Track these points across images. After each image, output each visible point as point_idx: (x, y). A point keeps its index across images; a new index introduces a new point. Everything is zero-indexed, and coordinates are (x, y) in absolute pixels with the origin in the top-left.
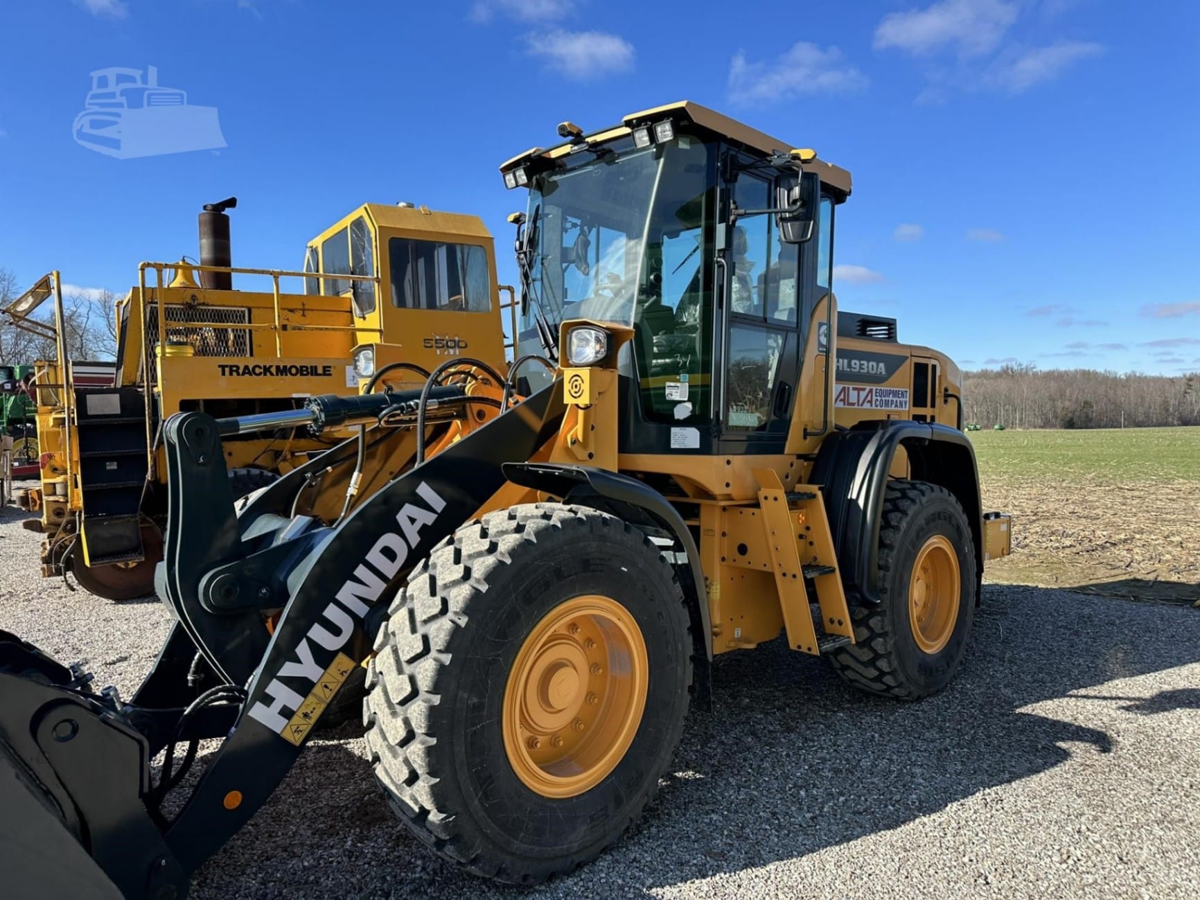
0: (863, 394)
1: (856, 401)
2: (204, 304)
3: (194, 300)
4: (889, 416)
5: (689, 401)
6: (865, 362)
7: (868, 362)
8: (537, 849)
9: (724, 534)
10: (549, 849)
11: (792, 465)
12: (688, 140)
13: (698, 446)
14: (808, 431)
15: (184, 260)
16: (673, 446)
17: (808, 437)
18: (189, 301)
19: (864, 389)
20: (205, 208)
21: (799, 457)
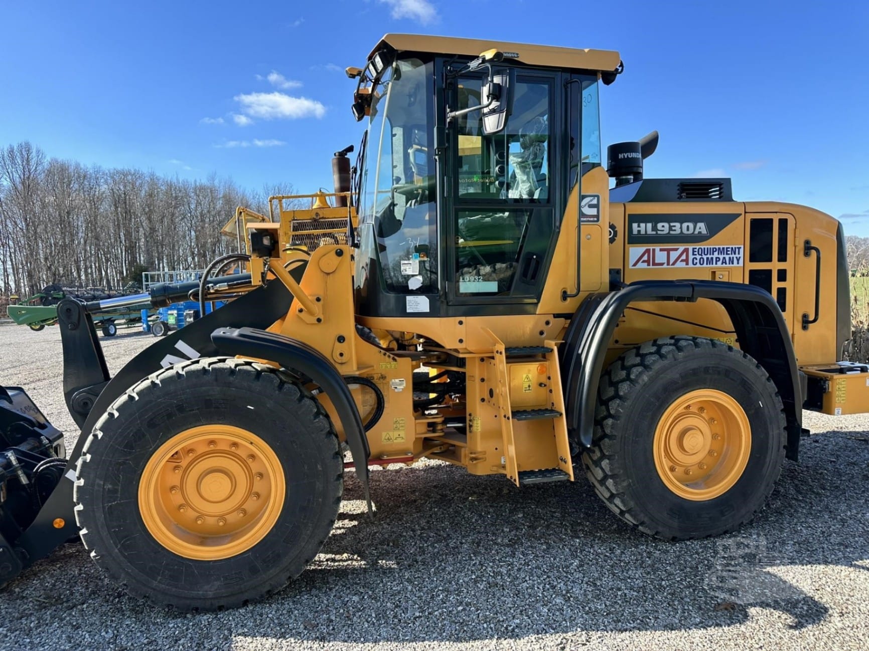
0: (674, 255)
1: (665, 261)
2: (323, 218)
3: (317, 216)
4: (714, 273)
5: (420, 274)
6: (678, 225)
7: (681, 223)
8: (174, 589)
9: (483, 380)
10: (186, 592)
11: (547, 323)
12: (410, 62)
13: (428, 310)
14: (569, 293)
15: (320, 191)
16: (408, 311)
17: (569, 299)
18: (315, 217)
19: (676, 250)
20: (335, 154)
21: (556, 316)
